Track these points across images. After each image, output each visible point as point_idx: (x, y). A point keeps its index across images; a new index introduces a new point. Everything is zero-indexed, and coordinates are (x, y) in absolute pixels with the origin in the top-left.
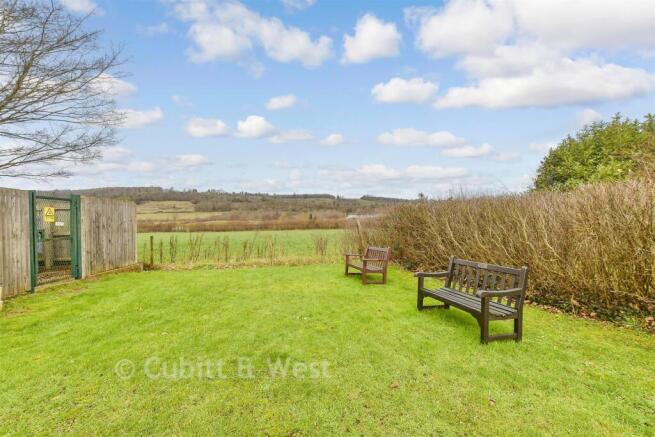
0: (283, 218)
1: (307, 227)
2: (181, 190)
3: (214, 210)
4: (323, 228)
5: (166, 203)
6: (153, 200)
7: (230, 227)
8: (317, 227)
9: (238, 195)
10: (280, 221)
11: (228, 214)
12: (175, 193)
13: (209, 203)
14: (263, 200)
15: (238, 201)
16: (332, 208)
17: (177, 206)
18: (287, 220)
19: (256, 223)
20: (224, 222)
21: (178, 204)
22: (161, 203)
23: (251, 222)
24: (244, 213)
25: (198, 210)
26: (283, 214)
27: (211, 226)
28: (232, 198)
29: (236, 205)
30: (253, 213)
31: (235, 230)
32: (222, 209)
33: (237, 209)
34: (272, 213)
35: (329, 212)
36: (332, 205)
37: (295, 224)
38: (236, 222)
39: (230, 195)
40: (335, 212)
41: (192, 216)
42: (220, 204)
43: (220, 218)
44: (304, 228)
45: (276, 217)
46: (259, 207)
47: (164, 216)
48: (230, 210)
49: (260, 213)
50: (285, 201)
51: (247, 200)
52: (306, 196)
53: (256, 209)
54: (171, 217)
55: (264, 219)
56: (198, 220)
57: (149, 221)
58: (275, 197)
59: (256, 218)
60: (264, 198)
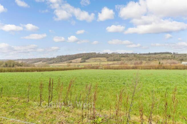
0: (144, 64)
1: (158, 68)
2: (102, 53)
3: (114, 60)
4: (167, 69)
5: (97, 58)
6: (93, 57)
7: (120, 68)
8: (164, 68)
9: (124, 54)
10: (143, 65)
11: (120, 62)
12: (100, 54)
13: (112, 58)
14: (134, 56)
15: (124, 57)
16: (171, 59)
17: (101, 59)
18: (147, 65)
19: (132, 66)
20: (118, 65)
21: (101, 58)
22: (95, 58)
23: (129, 65)
24: (126, 62)
25: (108, 61)
26: (144, 62)
27: (113, 67)
28: (121, 56)
29: (123, 58)
30: (130, 62)
31: (122, 69)
32: (117, 60)
33: (123, 60)
34: (139, 62)
35: (169, 61)
36: (171, 57)
37: (151, 66)
38: (123, 65)
39: (120, 54)
40: (173, 61)
41: (106, 63)
42: (116, 58)
43: (117, 64)
44: (156, 69)
45: (141, 63)
46: (133, 59)
47: (96, 63)
48: (120, 61)
49: (134, 62)
50: (145, 56)
51: (127, 56)
52: (155, 54)
53: (131, 60)
54: (98, 63)
55: (135, 64)
56: (108, 65)
57: (91, 65)
58: (140, 54)
59: (131, 64)
60: (135, 55)
